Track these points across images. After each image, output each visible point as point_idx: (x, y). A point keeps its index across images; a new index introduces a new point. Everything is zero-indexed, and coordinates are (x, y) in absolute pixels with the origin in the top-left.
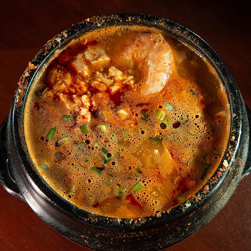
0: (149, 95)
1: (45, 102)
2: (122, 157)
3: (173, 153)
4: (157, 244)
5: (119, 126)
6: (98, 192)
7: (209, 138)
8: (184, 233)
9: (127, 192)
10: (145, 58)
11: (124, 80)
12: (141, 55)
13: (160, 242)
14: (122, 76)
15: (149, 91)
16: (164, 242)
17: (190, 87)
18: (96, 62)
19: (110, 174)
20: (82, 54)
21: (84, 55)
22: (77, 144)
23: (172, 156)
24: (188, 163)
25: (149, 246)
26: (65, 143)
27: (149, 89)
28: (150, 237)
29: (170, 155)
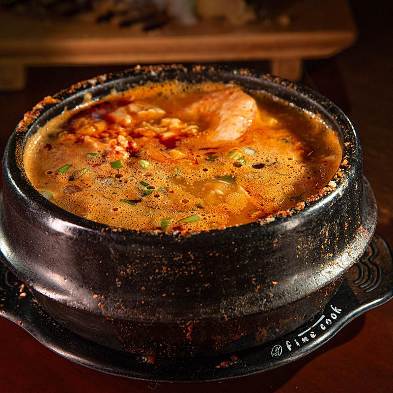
0: (219, 141)
1: (62, 144)
2: (172, 192)
3: (251, 190)
4: (219, 310)
5: (169, 163)
6: (128, 222)
7: (309, 178)
8: (265, 300)
9: (174, 223)
10: (216, 110)
11: (184, 128)
12: (210, 107)
13: (225, 308)
14: (180, 124)
15: (220, 136)
16: (231, 308)
17: (283, 136)
18: (144, 112)
19: (150, 206)
20: (125, 107)
21: (128, 108)
22: (102, 178)
23: (249, 193)
24: (274, 199)
25: (206, 313)
26: (83, 176)
27: (219, 135)
28: (206, 285)
29: (246, 193)
